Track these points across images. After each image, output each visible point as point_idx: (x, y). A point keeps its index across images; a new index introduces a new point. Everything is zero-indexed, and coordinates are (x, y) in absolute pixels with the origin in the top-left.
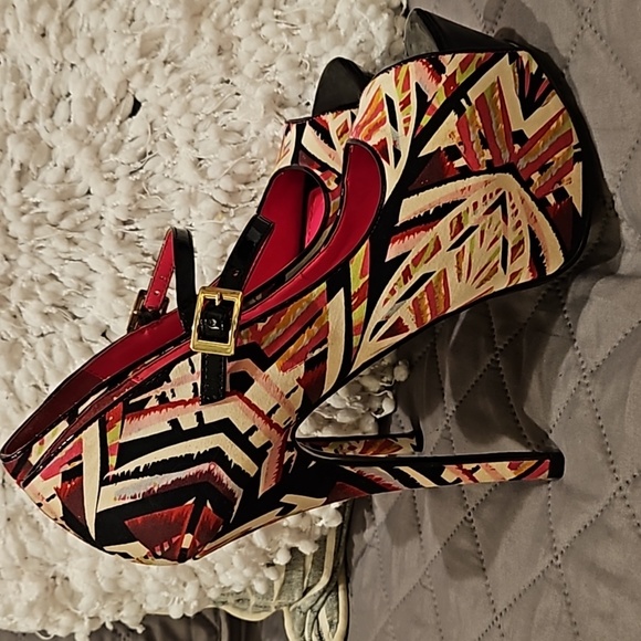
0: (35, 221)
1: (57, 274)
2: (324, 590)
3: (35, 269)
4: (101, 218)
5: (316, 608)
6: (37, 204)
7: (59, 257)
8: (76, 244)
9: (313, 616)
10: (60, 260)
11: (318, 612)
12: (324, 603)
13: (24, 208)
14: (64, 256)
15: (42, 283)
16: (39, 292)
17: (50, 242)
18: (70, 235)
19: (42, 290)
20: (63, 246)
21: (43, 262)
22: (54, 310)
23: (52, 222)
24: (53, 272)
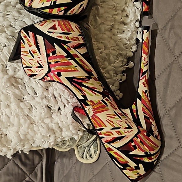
0: (7, 4)
1: (13, 25)
2: (92, 141)
3: (4, 23)
5: (90, 146)
7: (14, 19)
8: (21, 14)
9: (88, 148)
10: (15, 20)
11: (90, 147)
12: (92, 144)
14: (16, 18)
15: (7, 28)
16: (6, 31)
17: (12, 13)
18: (20, 11)
19: (7, 30)
20: (17, 15)
21: (8, 20)
22: (11, 37)
23: (13, 5)
24: (11, 24)
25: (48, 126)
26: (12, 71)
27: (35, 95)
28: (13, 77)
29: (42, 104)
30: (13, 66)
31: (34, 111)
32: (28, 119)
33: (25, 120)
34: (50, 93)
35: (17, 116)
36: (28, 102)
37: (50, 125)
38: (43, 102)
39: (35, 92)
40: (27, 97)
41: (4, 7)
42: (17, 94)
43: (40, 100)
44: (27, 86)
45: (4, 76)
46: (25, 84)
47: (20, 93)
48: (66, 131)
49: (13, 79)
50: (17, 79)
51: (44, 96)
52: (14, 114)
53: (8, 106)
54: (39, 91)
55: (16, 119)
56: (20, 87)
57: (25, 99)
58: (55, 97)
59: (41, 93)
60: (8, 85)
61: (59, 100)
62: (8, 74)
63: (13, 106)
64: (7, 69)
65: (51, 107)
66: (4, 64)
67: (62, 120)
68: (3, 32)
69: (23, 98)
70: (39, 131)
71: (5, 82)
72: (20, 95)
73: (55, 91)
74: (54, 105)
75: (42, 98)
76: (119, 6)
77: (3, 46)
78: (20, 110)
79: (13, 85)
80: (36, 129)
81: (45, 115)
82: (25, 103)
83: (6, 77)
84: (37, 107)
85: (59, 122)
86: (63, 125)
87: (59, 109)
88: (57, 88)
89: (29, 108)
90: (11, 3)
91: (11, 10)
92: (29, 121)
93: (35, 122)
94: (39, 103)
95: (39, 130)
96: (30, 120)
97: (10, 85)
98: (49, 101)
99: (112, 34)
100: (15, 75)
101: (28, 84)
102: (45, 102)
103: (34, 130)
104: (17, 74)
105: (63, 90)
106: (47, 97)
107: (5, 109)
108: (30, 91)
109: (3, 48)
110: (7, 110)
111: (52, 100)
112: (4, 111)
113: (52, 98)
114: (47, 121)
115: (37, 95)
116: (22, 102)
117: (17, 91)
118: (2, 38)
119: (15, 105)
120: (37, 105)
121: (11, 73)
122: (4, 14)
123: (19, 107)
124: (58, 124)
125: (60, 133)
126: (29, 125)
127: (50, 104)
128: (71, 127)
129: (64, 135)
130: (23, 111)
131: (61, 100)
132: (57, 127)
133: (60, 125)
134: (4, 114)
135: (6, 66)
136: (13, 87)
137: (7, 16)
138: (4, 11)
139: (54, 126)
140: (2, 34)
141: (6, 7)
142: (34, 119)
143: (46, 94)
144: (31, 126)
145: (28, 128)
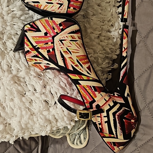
0: (13, 16)
2: (82, 130)
3: (12, 31)
4: (32, 18)
5: (80, 134)
6: (13, 11)
7: (20, 28)
9: (79, 136)
12: (82, 132)
13: (9, 12)
16: (13, 38)
18: (24, 22)
20: (21, 25)
21: (14, 29)
23: (18, 17)
24: (17, 33)
25: (46, 117)
26: (15, 71)
27: (35, 92)
28: (16, 76)
29: (41, 99)
30: (16, 67)
31: (34, 104)
32: (29, 111)
33: (27, 112)
34: (47, 90)
35: (20, 108)
36: (29, 97)
37: (47, 117)
38: (41, 97)
39: (35, 89)
40: (29, 93)
41: (11, 18)
42: (19, 90)
43: (40, 96)
44: (28, 84)
45: (9, 75)
46: (26, 82)
47: (22, 89)
48: (61, 121)
49: (16, 78)
50: (20, 78)
51: (42, 93)
52: (17, 107)
53: (12, 100)
54: (39, 88)
55: (19, 111)
56: (22, 85)
57: (26, 95)
58: (52, 94)
59: (40, 90)
60: (12, 83)
61: (55, 96)
62: (12, 74)
63: (17, 100)
64: (11, 69)
65: (48, 102)
66: (10, 65)
67: (58, 113)
68: (11, 39)
69: (25, 94)
70: (38, 122)
71: (9, 81)
72: (22, 91)
73: (51, 89)
74: (51, 100)
75: (41, 94)
76: (106, 18)
77: (9, 50)
78: (22, 103)
79: (16, 82)
80: (35, 119)
81: (43, 108)
82: (26, 98)
83: (10, 76)
84: (36, 101)
85: (55, 114)
86: (59, 117)
87: (55, 103)
88: (53, 86)
89: (30, 102)
90: (17, 15)
91: (17, 21)
92: (29, 113)
93: (35, 113)
94: (38, 98)
95: (38, 120)
96: (31, 112)
97: (13, 83)
98: (46, 97)
99: (100, 41)
100: (18, 74)
101: (29, 82)
102: (44, 98)
103: (34, 121)
104: (19, 74)
105: (58, 88)
106: (45, 93)
107: (9, 102)
108: (30, 88)
109: (9, 51)
110: (11, 103)
111: (50, 96)
112: (8, 104)
113: (49, 94)
114: (45, 113)
115: (36, 92)
116: (24, 96)
117: (19, 88)
118: (10, 44)
119: (18, 99)
120: (36, 100)
121: (14, 72)
122: (11, 24)
123: (21, 101)
124: (54, 116)
125: (56, 123)
126: (30, 116)
127: (47, 99)
128: (65, 119)
129: (59, 124)
130: (25, 105)
131: (57, 96)
132: (54, 118)
133: (56, 117)
134: (9, 106)
135: (11, 67)
136: (16, 84)
137: (13, 26)
138: (11, 22)
139: (51, 118)
140: (9, 40)
141: (13, 19)
142: (34, 111)
143: (44, 91)
144: (31, 117)
145: (29, 118)
